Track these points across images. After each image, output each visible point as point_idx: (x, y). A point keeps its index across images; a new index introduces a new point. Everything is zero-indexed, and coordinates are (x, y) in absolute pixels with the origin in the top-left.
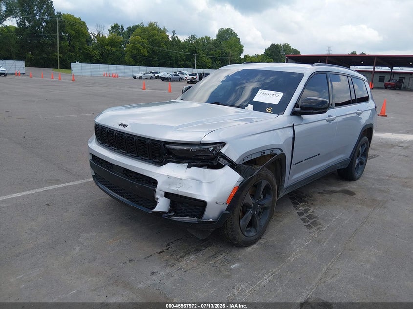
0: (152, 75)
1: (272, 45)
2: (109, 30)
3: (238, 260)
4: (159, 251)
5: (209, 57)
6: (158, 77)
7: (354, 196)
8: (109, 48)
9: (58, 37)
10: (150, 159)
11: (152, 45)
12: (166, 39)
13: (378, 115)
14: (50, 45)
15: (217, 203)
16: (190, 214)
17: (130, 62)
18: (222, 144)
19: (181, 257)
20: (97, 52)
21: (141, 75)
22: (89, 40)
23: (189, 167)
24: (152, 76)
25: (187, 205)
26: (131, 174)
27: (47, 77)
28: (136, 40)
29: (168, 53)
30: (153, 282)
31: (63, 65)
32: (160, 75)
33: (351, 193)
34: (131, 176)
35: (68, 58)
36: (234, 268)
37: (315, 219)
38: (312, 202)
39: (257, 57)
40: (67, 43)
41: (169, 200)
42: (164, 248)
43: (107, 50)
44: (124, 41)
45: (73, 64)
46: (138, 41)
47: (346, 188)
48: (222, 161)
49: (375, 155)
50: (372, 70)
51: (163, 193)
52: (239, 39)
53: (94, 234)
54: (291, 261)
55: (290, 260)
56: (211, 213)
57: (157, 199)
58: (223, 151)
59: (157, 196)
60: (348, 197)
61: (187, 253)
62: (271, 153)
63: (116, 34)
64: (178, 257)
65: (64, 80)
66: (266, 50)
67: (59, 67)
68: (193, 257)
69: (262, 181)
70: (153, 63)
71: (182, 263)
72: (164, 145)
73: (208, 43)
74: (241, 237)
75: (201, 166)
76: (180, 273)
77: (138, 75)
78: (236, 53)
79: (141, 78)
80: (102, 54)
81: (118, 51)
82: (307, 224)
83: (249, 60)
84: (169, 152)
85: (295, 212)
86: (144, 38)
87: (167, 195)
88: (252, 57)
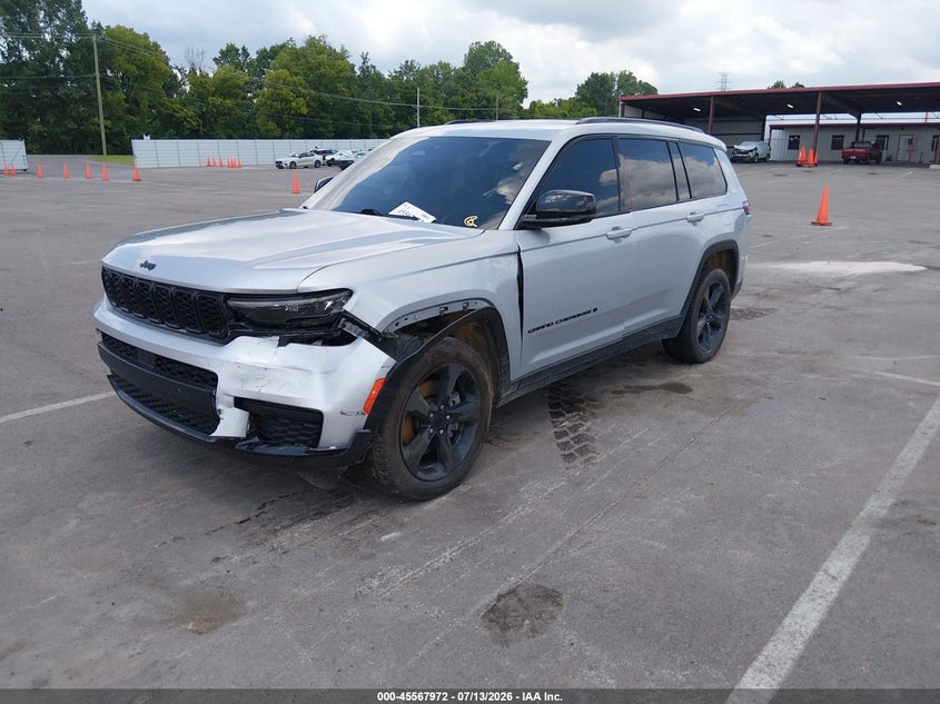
0: (320, 157)
1: (593, 75)
2: (215, 60)
3: (401, 526)
4: (239, 519)
5: (451, 111)
6: (331, 163)
7: (687, 395)
8: (218, 101)
9: (98, 79)
10: (203, 333)
11: (315, 89)
12: (349, 74)
13: (813, 223)
14: (83, 100)
15: (343, 413)
16: (293, 440)
17: (267, 131)
18: (346, 293)
19: (283, 527)
20: (190, 112)
21: (293, 159)
22: (171, 85)
23: (282, 343)
24: (318, 161)
25: (287, 421)
26: (169, 366)
27: (75, 176)
28: (278, 78)
29: (354, 105)
30: (213, 574)
31: (115, 145)
32: (337, 157)
33: (681, 389)
34: (169, 370)
35: (124, 129)
36: (387, 541)
37: (587, 443)
38: (594, 410)
39: (559, 104)
40: (121, 95)
41: (247, 413)
42: (252, 514)
43: (214, 106)
44: (253, 84)
45: (136, 143)
46: (284, 80)
47: (677, 380)
48: (350, 328)
49: (767, 310)
50: (814, 122)
51: (232, 400)
52: (517, 66)
53: (113, 494)
54: (510, 521)
55: (507, 520)
56: (335, 435)
57: (220, 411)
58: (349, 307)
59: (219, 407)
60: (674, 396)
61: (300, 520)
62: (464, 308)
63: (232, 68)
64: (278, 527)
65: (115, 181)
66: (579, 88)
67: (105, 152)
68: (306, 527)
69: (448, 367)
70: (321, 129)
71: (283, 539)
72: (225, 302)
73: (446, 79)
74: (406, 480)
75: (309, 341)
76: (272, 556)
77: (287, 160)
78: (511, 99)
79: (293, 165)
80: (202, 116)
81: (238, 105)
82: (566, 453)
83: (538, 111)
84: (238, 315)
85: (551, 432)
86: (296, 74)
87: (240, 403)
88: (548, 106)
